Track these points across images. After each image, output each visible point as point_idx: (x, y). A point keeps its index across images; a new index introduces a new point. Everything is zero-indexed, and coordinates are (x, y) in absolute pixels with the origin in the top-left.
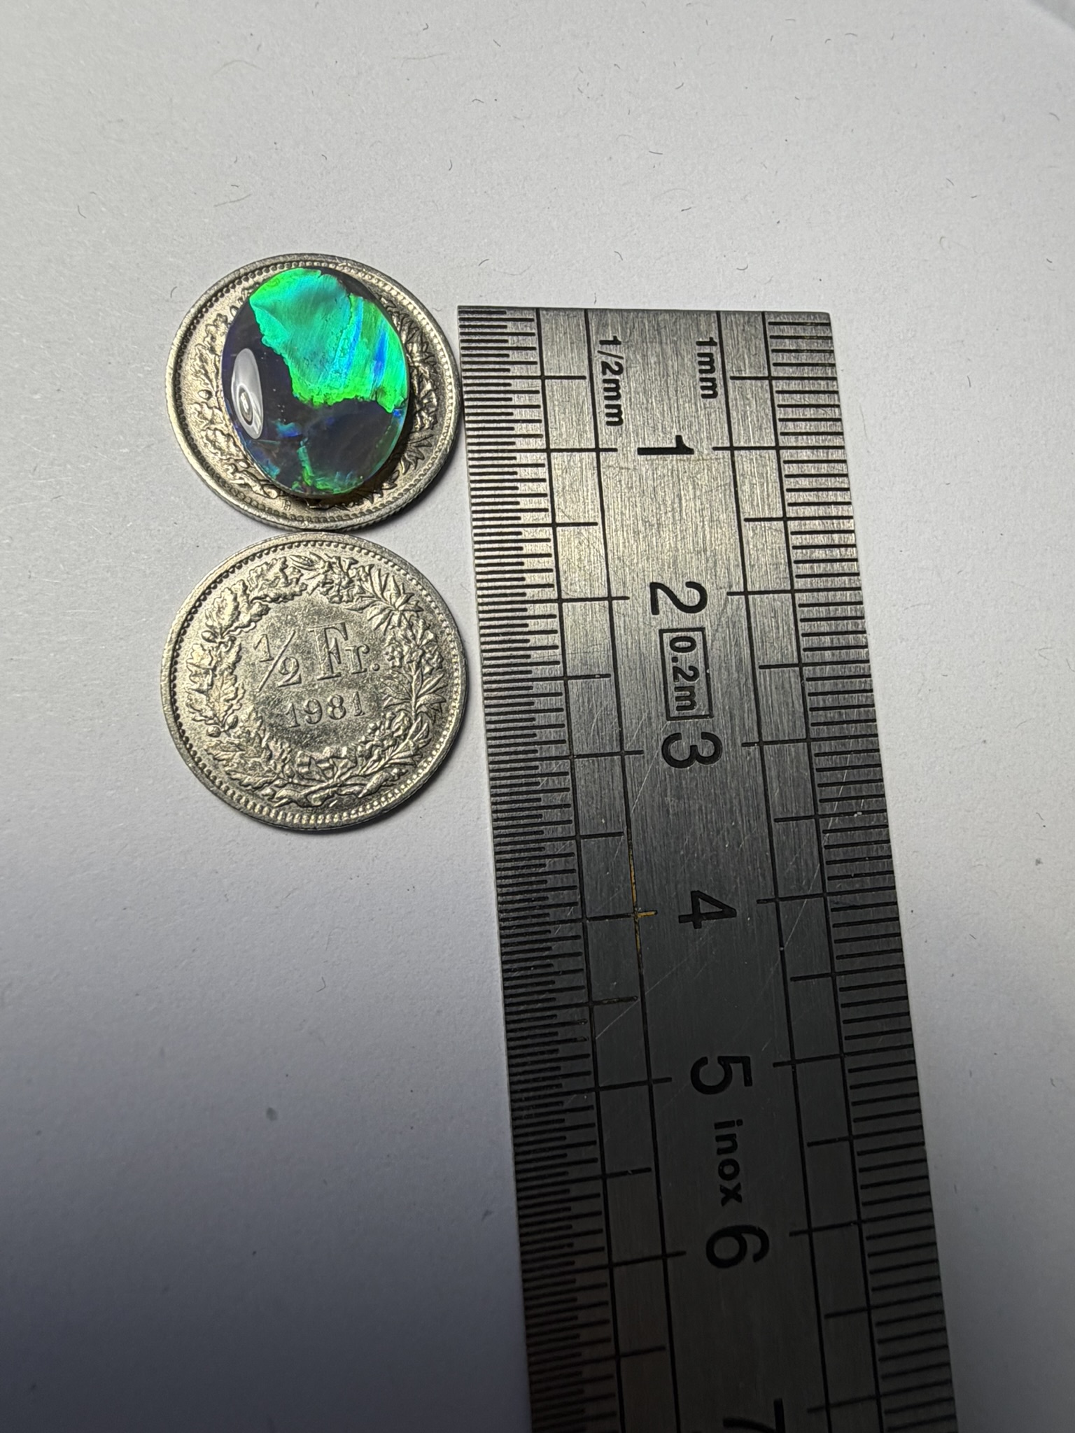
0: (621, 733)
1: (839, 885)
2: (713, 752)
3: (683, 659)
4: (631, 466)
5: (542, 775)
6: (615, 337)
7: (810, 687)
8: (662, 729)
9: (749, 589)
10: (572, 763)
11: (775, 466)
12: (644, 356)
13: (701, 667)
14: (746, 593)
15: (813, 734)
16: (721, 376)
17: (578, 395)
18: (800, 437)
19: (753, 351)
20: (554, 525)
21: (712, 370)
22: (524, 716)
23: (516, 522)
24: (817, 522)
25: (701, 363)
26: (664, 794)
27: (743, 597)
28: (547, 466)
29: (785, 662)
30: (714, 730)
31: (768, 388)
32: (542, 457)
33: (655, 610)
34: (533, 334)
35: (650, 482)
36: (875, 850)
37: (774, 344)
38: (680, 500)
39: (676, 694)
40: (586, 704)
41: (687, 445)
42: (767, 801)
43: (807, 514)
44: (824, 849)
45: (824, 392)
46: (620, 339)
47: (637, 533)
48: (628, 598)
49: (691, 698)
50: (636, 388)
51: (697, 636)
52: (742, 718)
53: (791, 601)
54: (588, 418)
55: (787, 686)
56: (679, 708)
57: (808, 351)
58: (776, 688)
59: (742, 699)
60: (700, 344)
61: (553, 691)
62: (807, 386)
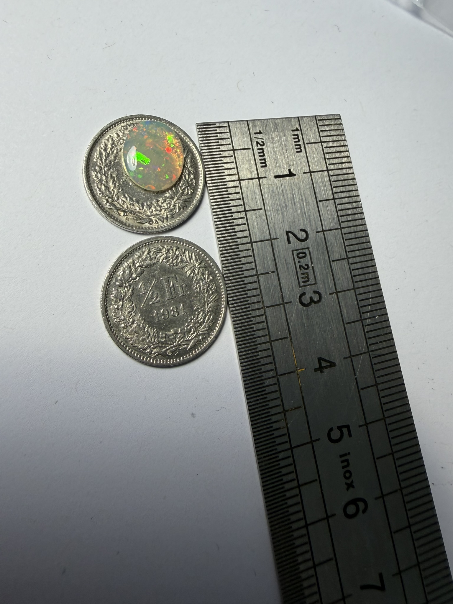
0: (282, 295)
1: (373, 347)
2: (319, 299)
3: (303, 261)
4: (272, 184)
5: (253, 317)
6: (260, 131)
7: (353, 267)
8: (298, 292)
9: (324, 229)
10: (265, 310)
11: (328, 178)
12: (272, 138)
13: (310, 264)
14: (323, 231)
15: (356, 286)
16: (303, 143)
17: (249, 156)
18: (335, 165)
19: (314, 132)
20: (245, 211)
21: (299, 141)
22: (243, 293)
23: (230, 211)
24: (346, 199)
25: (294, 138)
26: (302, 319)
27: (322, 233)
28: (240, 187)
29: (342, 258)
30: (318, 289)
31: (321, 146)
32: (237, 183)
33: (289, 242)
34: (227, 132)
35: (281, 190)
36: (386, 331)
37: (321, 128)
38: (293, 195)
39: (302, 276)
40: (267, 285)
41: (293, 173)
42: (342, 316)
43: (343, 196)
44: (366, 333)
45: (342, 146)
46: (262, 131)
47: (278, 210)
48: (278, 238)
49: (307, 277)
50: (270, 151)
51: (306, 251)
52: (328, 283)
53: (340, 232)
54: (253, 165)
55: (344, 268)
56: (304, 282)
57: (334, 130)
58: (340, 269)
59: (327, 275)
60: (293, 131)
61: (253, 281)
62: (335, 144)
